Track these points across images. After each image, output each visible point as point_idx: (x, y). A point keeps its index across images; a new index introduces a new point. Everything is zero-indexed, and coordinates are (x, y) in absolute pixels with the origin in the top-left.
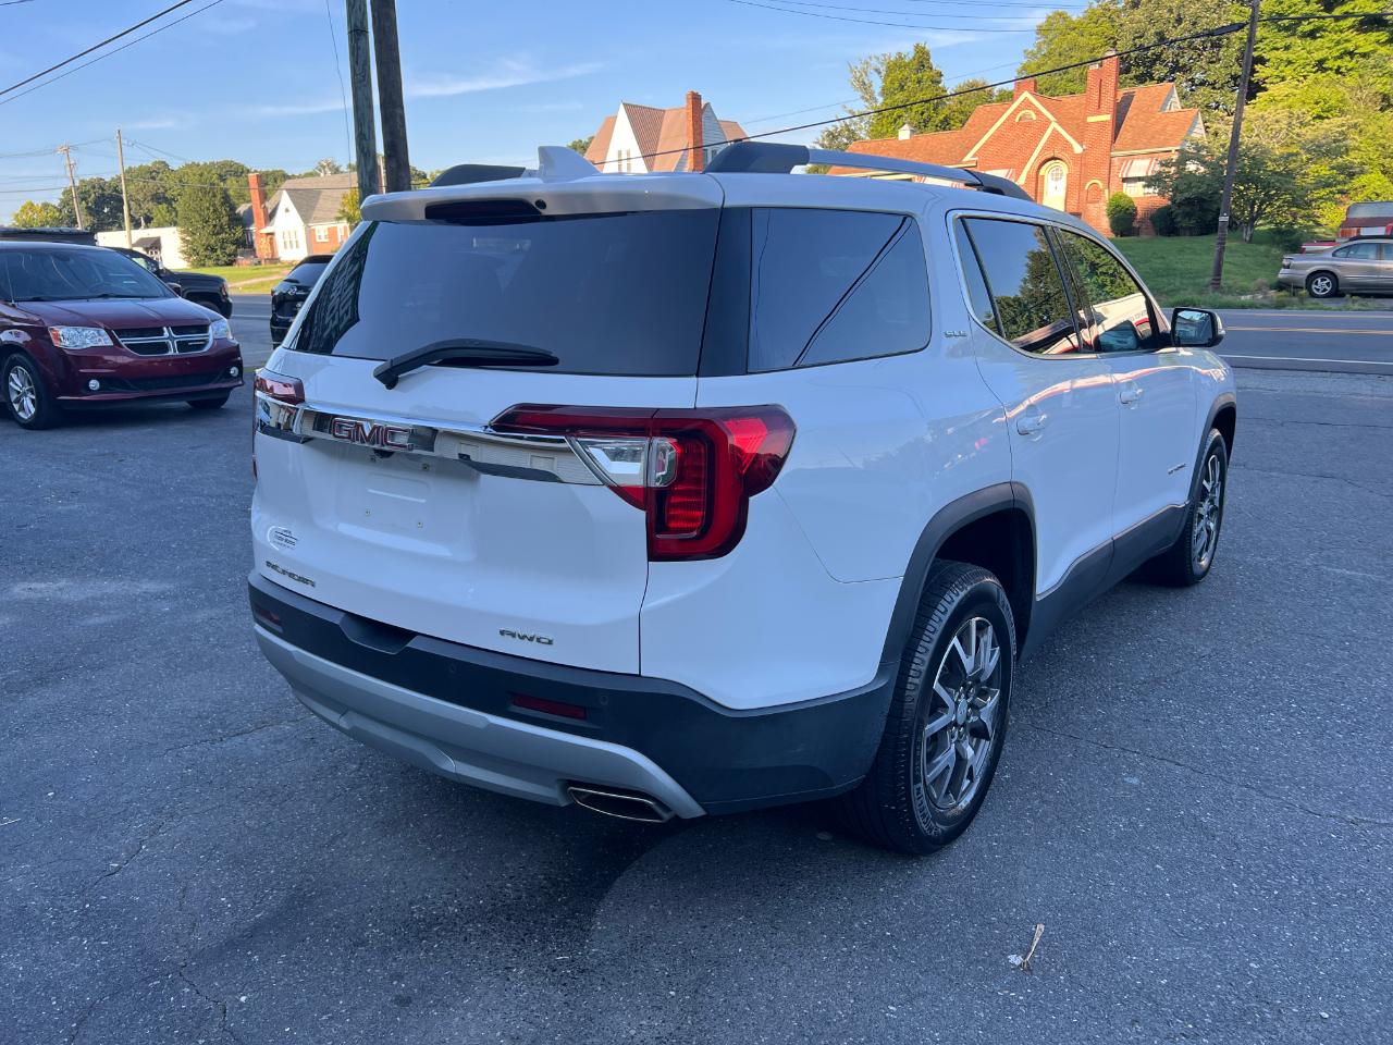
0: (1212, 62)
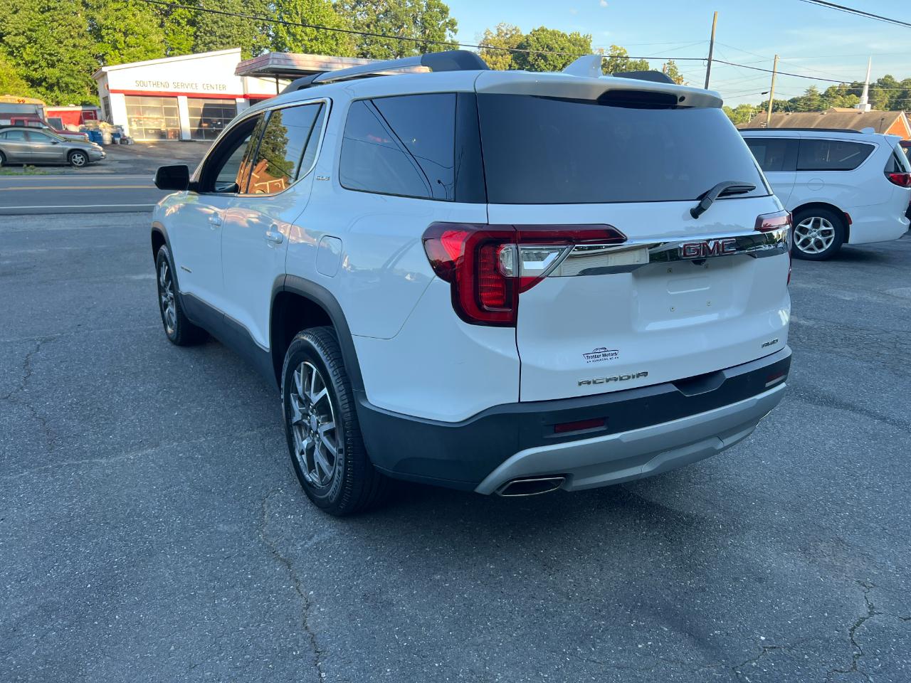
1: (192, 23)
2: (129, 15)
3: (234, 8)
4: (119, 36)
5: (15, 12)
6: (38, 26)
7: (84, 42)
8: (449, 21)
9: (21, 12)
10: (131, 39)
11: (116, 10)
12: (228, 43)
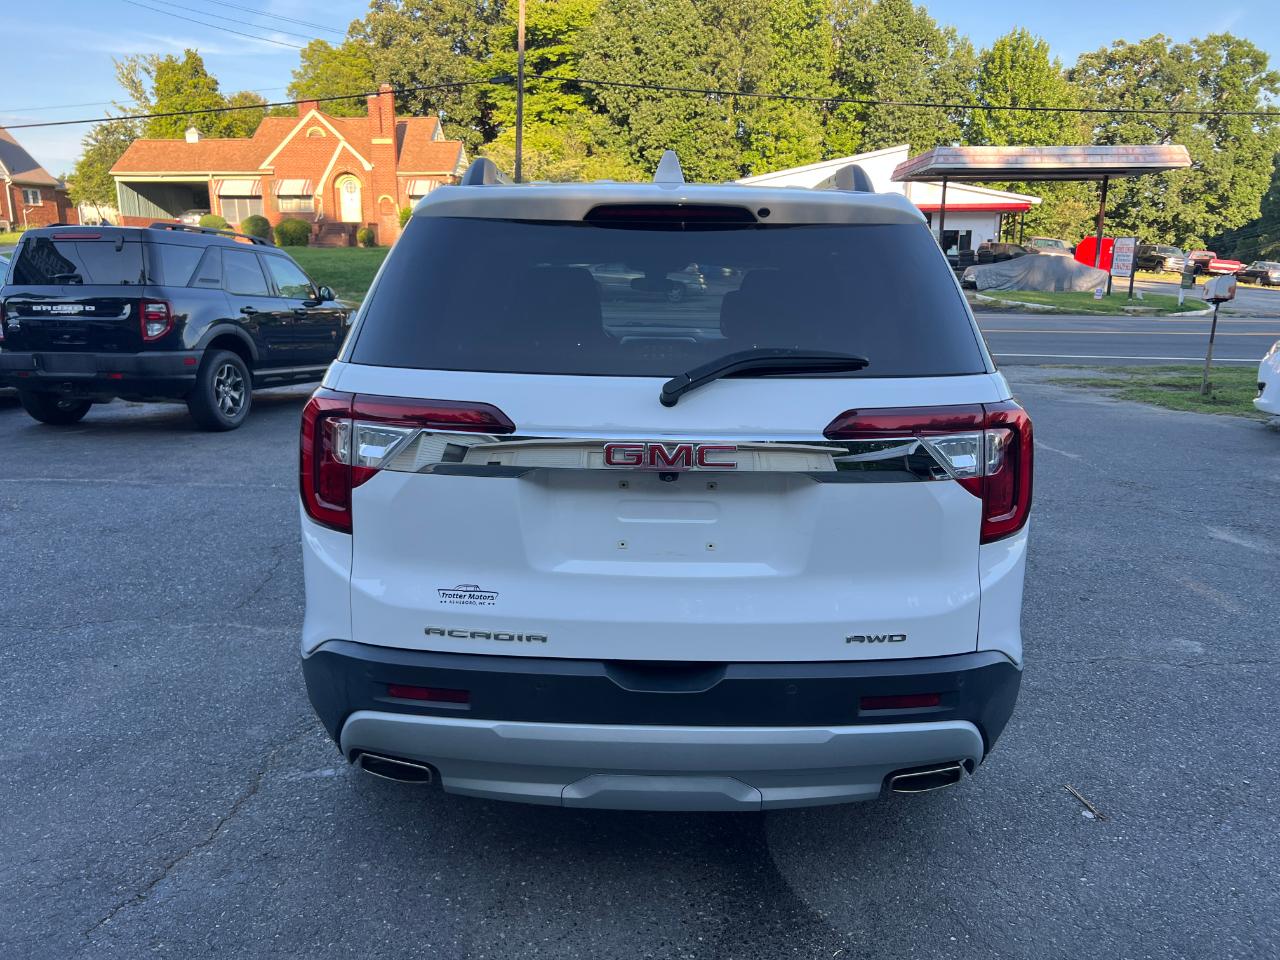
0: (456, 104)
1: (862, 117)
2: (786, 114)
3: (918, 92)
4: (769, 141)
5: (659, 123)
6: (681, 136)
7: (729, 152)
8: (1268, 75)
9: (665, 121)
10: (783, 144)
11: (772, 110)
12: (904, 139)
